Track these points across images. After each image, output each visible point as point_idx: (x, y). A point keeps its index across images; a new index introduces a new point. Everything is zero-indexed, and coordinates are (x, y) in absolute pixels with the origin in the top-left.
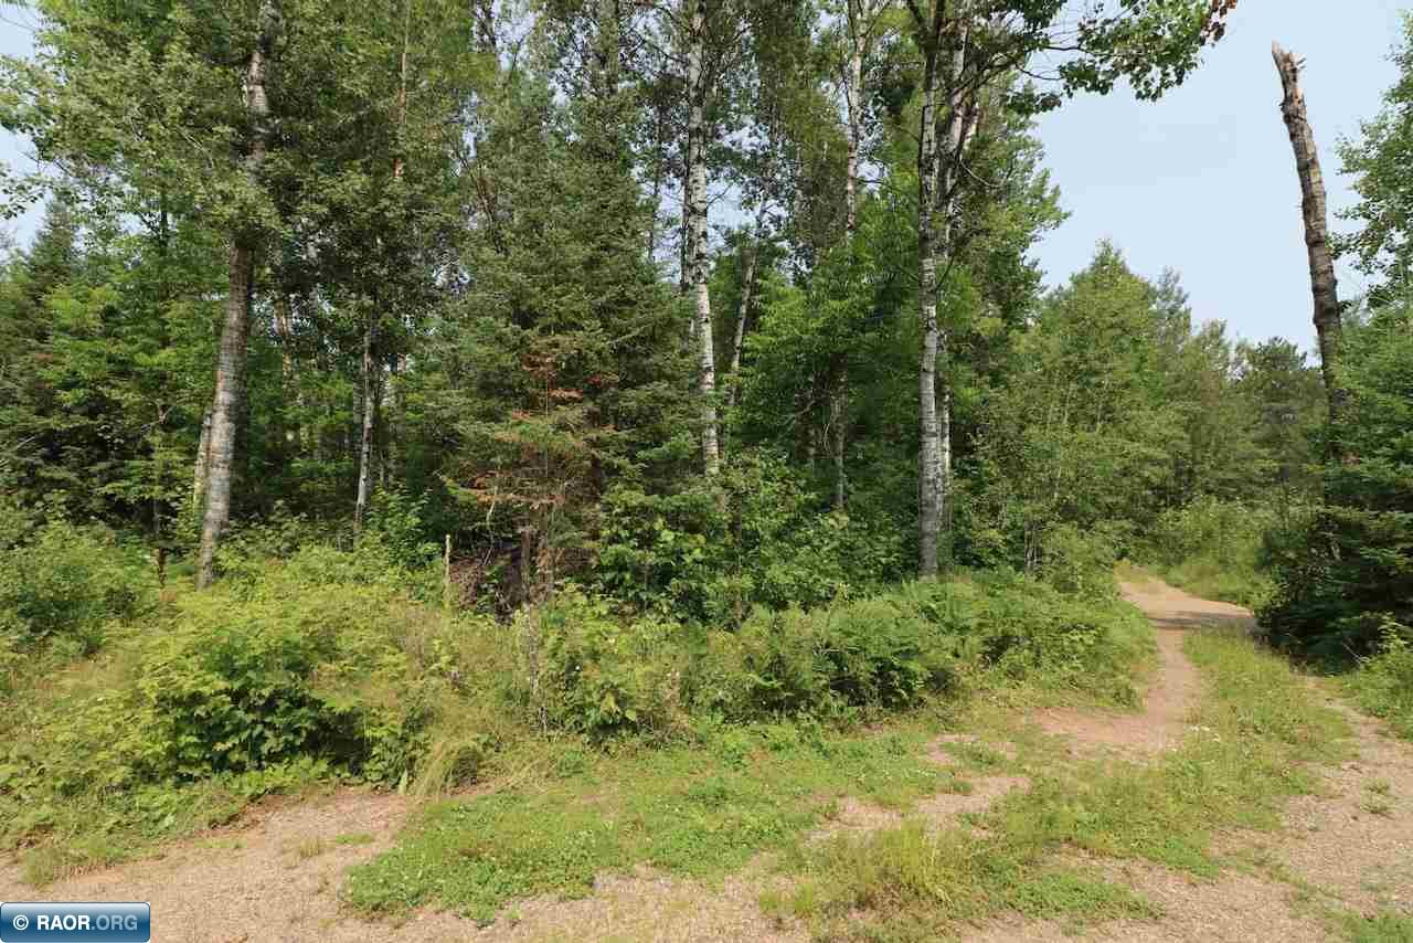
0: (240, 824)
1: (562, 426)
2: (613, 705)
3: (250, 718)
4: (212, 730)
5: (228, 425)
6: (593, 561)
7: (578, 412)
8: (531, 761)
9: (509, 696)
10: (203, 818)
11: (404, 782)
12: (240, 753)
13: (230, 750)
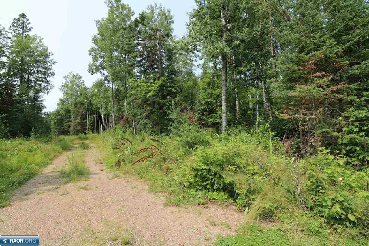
0: (204, 206)
1: (319, 86)
2: (339, 210)
3: (211, 177)
4: (203, 179)
5: (225, 103)
6: (340, 141)
7: (325, 79)
8: (295, 221)
9: (288, 191)
10: (197, 202)
11: (246, 210)
12: (209, 186)
13: (207, 184)
